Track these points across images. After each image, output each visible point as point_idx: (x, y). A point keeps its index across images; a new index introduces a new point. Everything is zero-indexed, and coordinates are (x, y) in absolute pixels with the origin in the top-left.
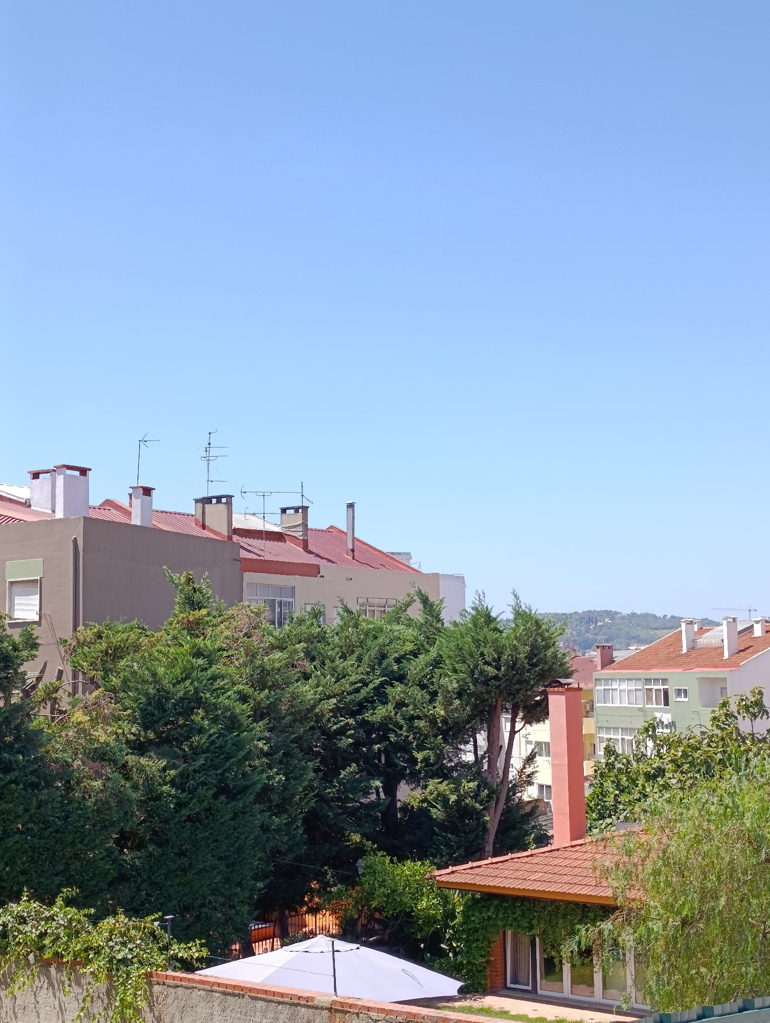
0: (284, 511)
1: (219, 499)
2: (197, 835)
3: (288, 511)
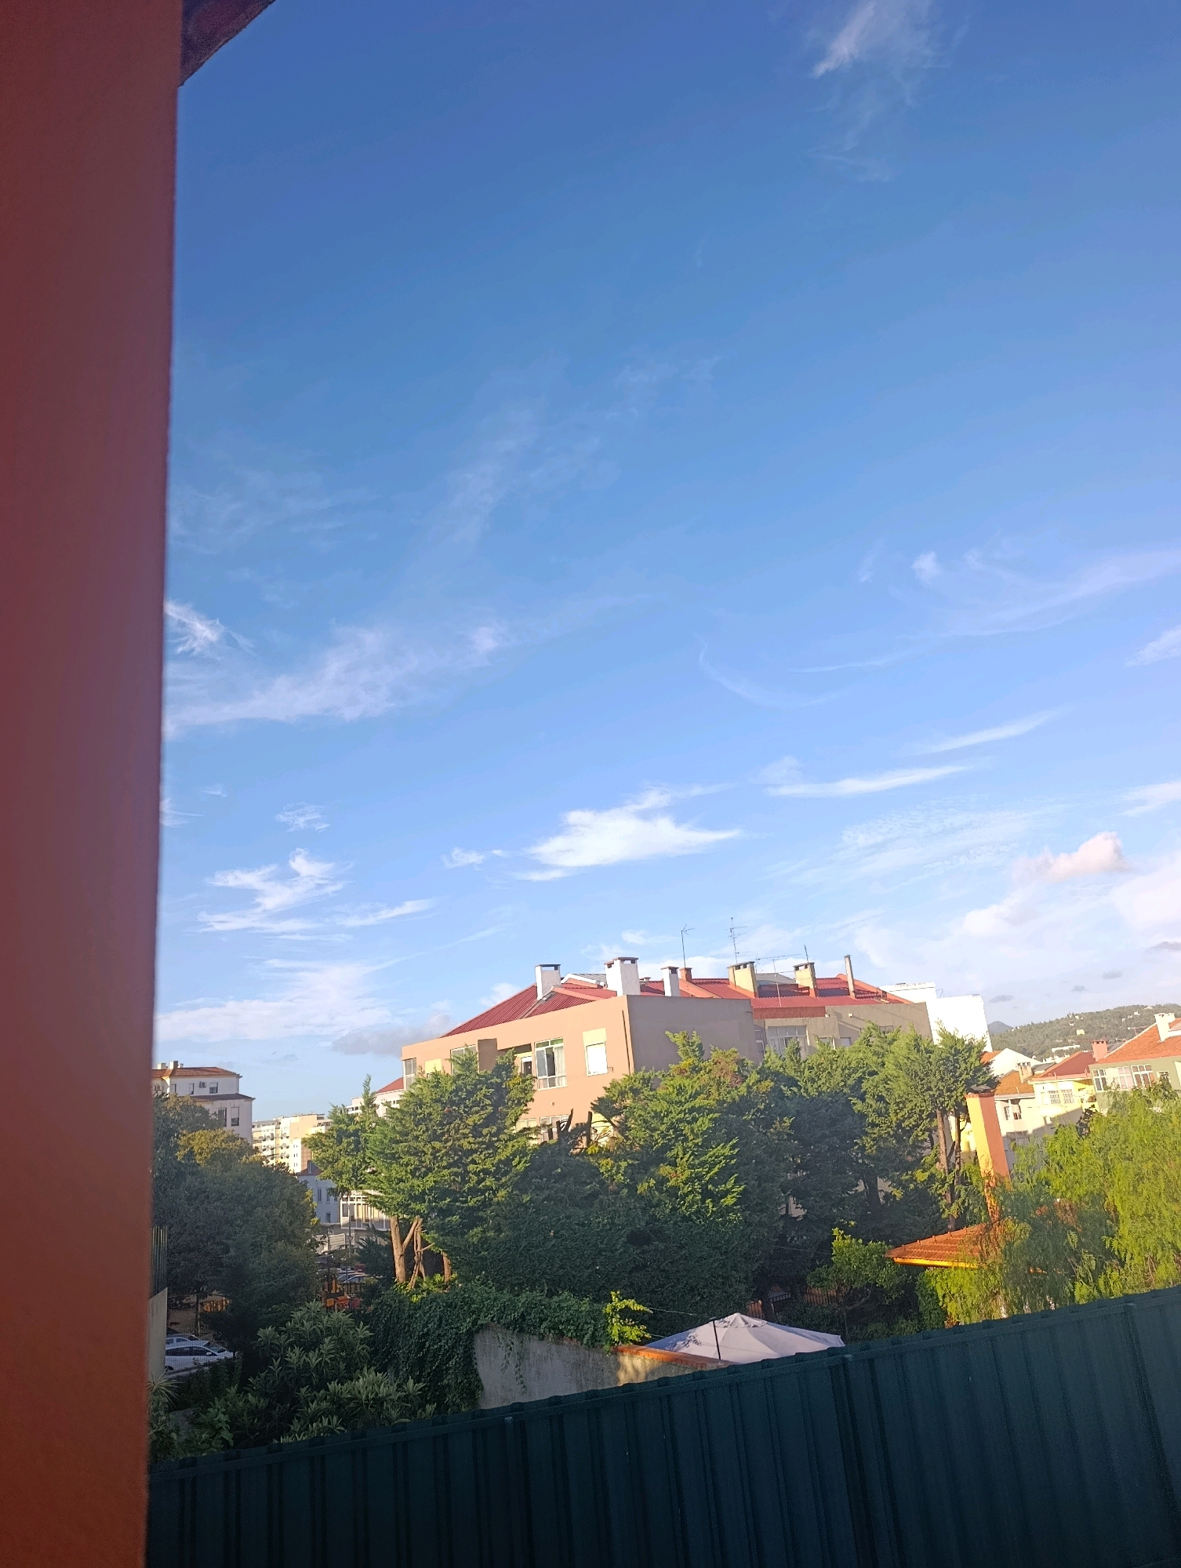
2: (692, 1232)
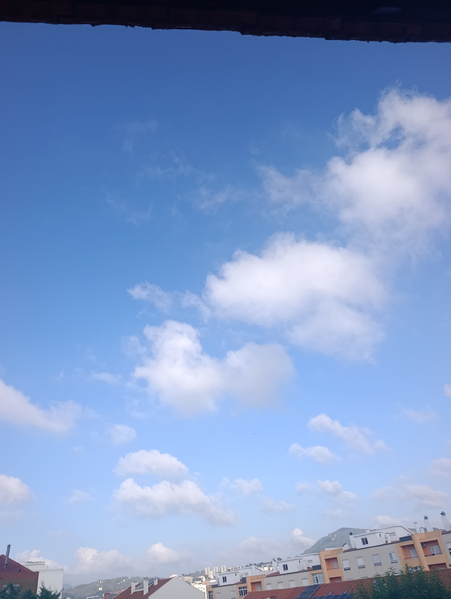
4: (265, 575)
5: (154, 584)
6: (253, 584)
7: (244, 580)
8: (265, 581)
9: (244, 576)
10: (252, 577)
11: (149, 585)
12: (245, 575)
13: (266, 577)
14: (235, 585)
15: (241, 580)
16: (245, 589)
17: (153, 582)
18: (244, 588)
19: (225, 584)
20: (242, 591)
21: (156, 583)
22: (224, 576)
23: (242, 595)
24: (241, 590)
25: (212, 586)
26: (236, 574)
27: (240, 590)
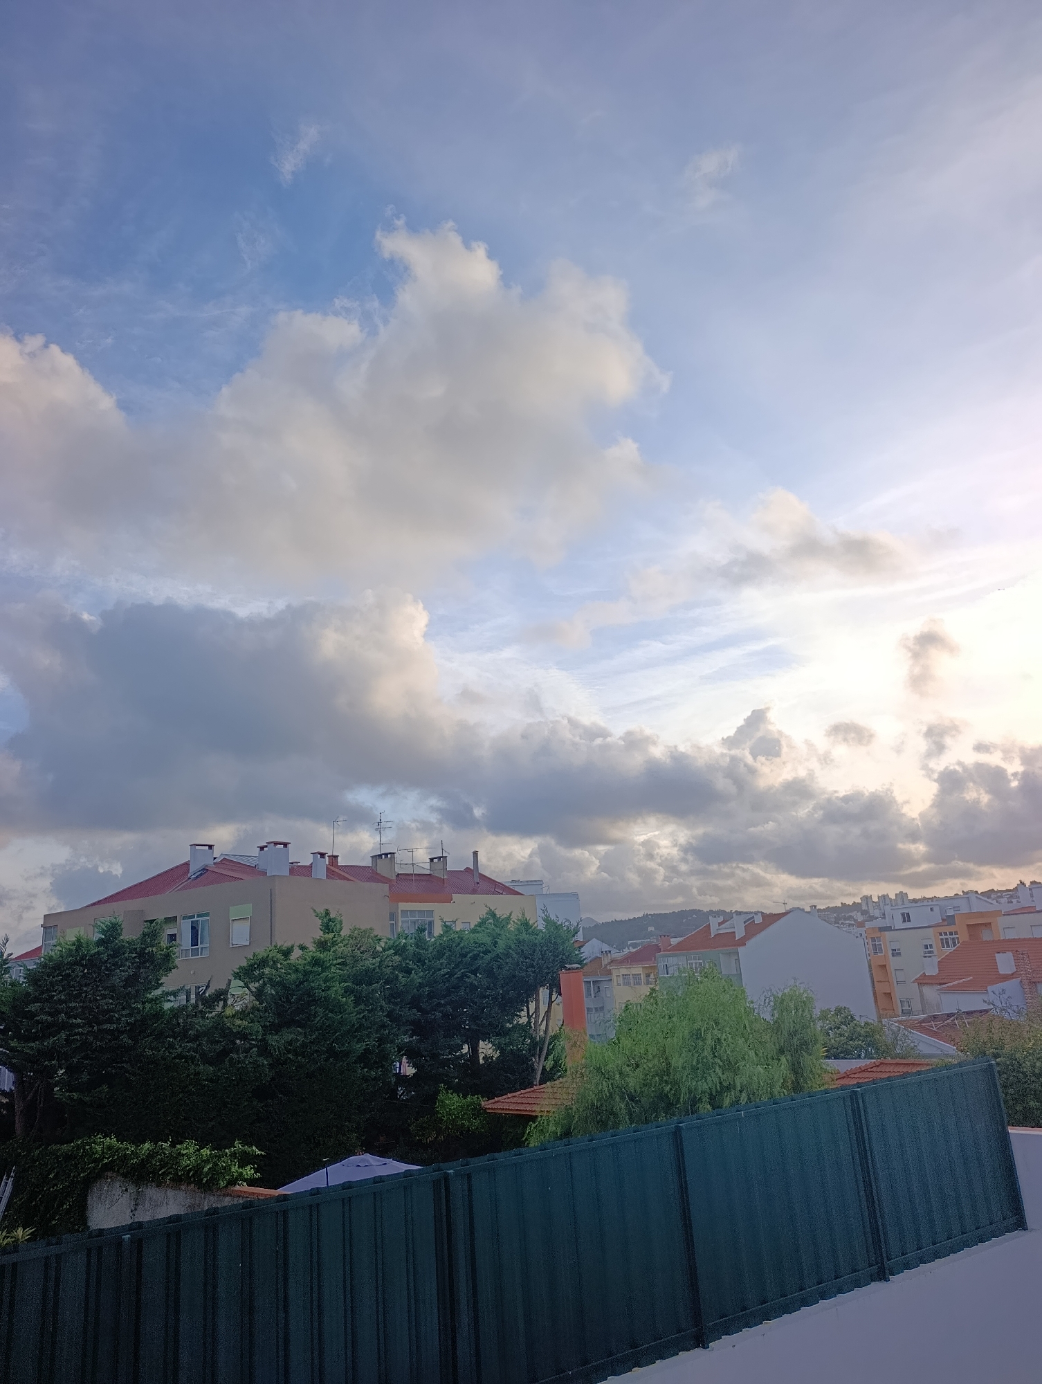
0: (432, 860)
1: (386, 855)
3: (435, 860)
4: (1001, 911)
5: (754, 921)
6: (972, 928)
7: (949, 920)
8: (1001, 922)
9: (950, 913)
10: (970, 915)
11: (745, 922)
12: (952, 910)
13: (1004, 915)
14: (931, 929)
15: (943, 920)
16: (954, 936)
17: (753, 917)
18: (951, 934)
19: (908, 925)
20: (947, 939)
21: (758, 920)
22: (906, 911)
23: (948, 946)
24: (946, 937)
25: (880, 928)
26: (932, 909)
27: (941, 937)
